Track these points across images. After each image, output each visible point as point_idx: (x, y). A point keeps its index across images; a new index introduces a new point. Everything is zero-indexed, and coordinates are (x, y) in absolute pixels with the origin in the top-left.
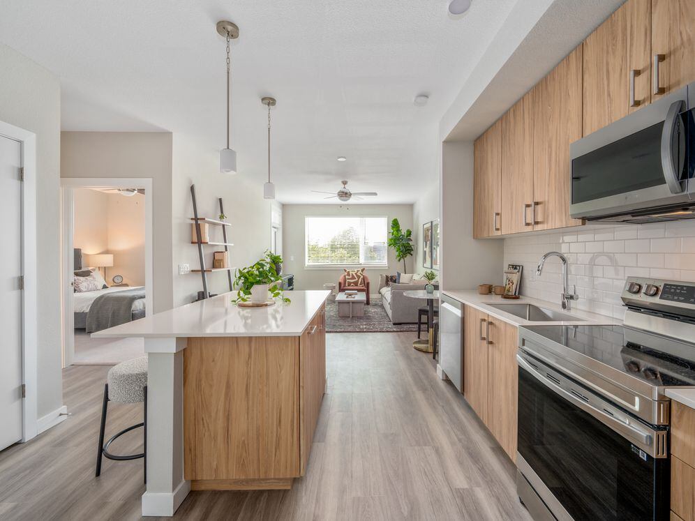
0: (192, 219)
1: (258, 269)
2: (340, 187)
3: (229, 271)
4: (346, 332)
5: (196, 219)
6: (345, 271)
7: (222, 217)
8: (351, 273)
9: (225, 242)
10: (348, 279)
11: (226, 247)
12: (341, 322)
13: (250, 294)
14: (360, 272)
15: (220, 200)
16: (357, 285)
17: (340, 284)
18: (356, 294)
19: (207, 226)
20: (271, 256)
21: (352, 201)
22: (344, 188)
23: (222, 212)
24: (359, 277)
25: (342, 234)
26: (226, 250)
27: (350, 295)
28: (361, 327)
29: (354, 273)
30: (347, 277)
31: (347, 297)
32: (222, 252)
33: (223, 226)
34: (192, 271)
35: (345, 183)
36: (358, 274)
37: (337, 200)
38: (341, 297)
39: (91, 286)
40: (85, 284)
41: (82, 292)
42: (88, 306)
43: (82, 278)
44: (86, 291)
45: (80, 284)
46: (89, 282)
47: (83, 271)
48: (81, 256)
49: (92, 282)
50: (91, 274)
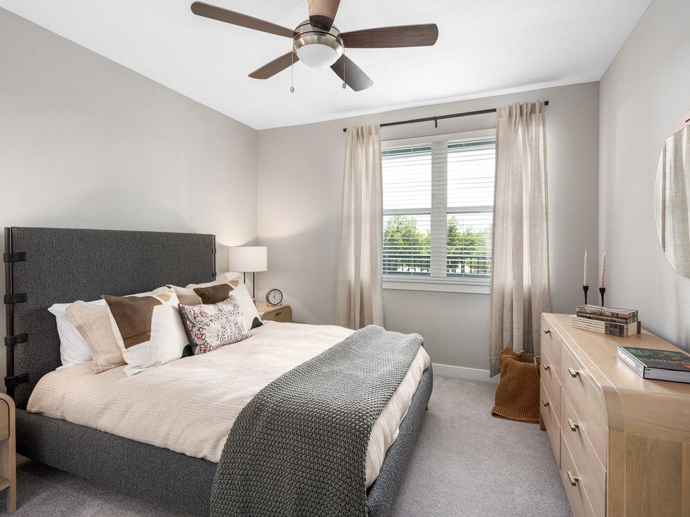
39: (229, 330)
40: (216, 326)
41: (209, 351)
42: (218, 441)
43: (210, 309)
44: (217, 347)
45: (206, 327)
46: (225, 320)
47: (214, 288)
48: (215, 250)
49: (232, 319)
50: (231, 293)
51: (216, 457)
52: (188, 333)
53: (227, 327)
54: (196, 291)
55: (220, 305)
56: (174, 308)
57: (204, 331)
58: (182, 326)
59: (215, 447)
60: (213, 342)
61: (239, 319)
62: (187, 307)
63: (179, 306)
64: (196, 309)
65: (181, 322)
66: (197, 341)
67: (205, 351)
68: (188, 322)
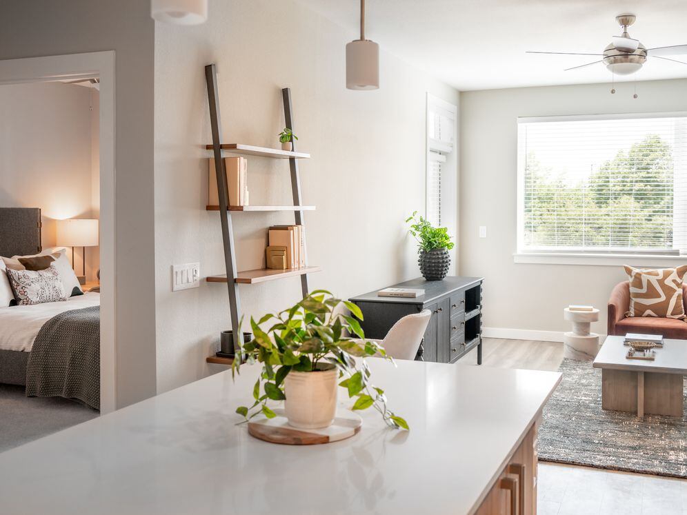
0: (208, 147)
1: (309, 319)
2: (612, 35)
3: (304, 277)
4: (619, 469)
5: (217, 147)
6: (629, 271)
7: (287, 138)
8: (644, 278)
9: (296, 203)
10: (638, 295)
11: (297, 214)
12: (608, 432)
13: (282, 397)
14: (674, 276)
15: (285, 93)
16: (661, 314)
17: (612, 310)
18: (659, 345)
19: (242, 162)
20: (423, 228)
21: (649, 69)
22: (625, 35)
23: (289, 125)
24: (669, 292)
25: (626, 155)
26: (298, 222)
27: (641, 349)
28: (672, 456)
29: (653, 280)
30: (632, 290)
31: (630, 356)
32: (285, 228)
33: (292, 160)
34: (209, 279)
35: (625, 20)
36: (668, 282)
37: (603, 72)
38: (613, 351)
39: (47, 291)
40: (36, 287)
41: (31, 304)
42: (32, 339)
43: (32, 274)
44: (37, 303)
45: (28, 286)
46: (44, 283)
47: (37, 258)
48: (41, 223)
49: (51, 283)
50: (52, 263)
51: (29, 349)
52: (13, 291)
53: (46, 289)
54: (20, 260)
55: (41, 272)
56: (3, 271)
57: (26, 290)
58: (8, 284)
59: (30, 342)
60: (34, 299)
61: (58, 284)
62: (12, 270)
63: (6, 269)
64: (21, 273)
65: (7, 281)
66: (20, 296)
67: (27, 304)
68: (14, 282)
